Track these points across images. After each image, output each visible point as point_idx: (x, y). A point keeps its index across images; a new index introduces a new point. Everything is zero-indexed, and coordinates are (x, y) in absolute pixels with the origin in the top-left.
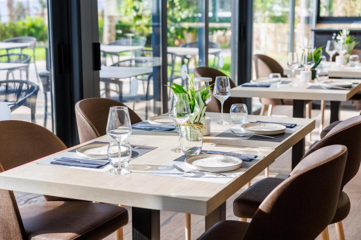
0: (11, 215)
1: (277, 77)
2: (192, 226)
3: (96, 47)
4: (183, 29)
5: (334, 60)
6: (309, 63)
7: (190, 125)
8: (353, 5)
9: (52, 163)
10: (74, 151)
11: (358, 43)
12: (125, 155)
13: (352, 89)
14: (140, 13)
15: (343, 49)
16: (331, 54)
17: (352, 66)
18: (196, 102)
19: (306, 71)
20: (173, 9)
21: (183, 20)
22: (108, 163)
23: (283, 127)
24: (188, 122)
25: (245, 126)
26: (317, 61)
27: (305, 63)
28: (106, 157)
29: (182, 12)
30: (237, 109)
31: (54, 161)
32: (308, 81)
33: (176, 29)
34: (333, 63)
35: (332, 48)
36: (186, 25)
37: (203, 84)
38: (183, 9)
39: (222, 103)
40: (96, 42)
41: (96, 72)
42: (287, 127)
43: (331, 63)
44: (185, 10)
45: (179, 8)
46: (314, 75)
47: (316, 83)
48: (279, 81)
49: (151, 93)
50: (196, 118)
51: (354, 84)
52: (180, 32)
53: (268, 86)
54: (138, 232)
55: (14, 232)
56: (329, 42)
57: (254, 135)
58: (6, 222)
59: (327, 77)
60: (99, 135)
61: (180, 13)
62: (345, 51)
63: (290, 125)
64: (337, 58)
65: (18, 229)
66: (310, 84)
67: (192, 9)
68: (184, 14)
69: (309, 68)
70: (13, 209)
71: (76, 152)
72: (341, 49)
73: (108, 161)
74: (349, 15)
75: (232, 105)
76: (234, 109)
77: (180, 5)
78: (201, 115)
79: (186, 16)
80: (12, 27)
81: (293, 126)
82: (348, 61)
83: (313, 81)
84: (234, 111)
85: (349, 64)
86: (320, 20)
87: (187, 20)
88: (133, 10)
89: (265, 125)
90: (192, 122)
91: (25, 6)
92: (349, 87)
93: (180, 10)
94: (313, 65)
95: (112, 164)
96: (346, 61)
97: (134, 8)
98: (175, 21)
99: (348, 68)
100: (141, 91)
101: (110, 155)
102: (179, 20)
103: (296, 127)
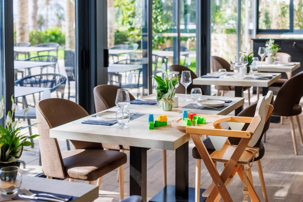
0: (56, 156)
1: (224, 71)
2: (167, 170)
3: (106, 52)
4: (164, 38)
5: (264, 60)
6: (245, 62)
7: (166, 100)
8: (284, 21)
9: (82, 123)
10: (95, 116)
11: (280, 49)
12: (126, 118)
13: (271, 79)
14: (133, 26)
15: (270, 53)
16: (262, 56)
17: (276, 64)
18: (169, 87)
19: (243, 68)
20: (156, 23)
21: (163, 31)
22: (116, 123)
23: (224, 102)
24: (165, 99)
25: (200, 102)
26: (250, 61)
27: (242, 62)
28: (115, 119)
29: (163, 26)
30: (195, 91)
31: (83, 122)
32: (244, 74)
33: (159, 38)
34: (264, 62)
35: (262, 52)
36: (166, 35)
37: (174, 75)
38: (163, 24)
39: (186, 88)
40: (106, 49)
41: (106, 68)
42: (226, 102)
43: (262, 62)
44: (165, 24)
45: (161, 22)
46: (248, 70)
47: (250, 75)
48: (225, 74)
49: (141, 82)
50: (169, 96)
51: (273, 76)
52: (161, 40)
53: (218, 78)
54: (133, 168)
55: (57, 166)
56: (260, 48)
57: (205, 107)
58: (52, 160)
59: (257, 72)
60: (108, 107)
61: (162, 26)
62: (271, 54)
63: (227, 101)
64: (266, 58)
65: (60, 164)
66: (246, 76)
67: (170, 23)
68: (164, 27)
69: (244, 65)
70: (58, 152)
71: (96, 117)
72: (269, 52)
73: (116, 122)
74: (281, 28)
75: (192, 89)
76: (193, 92)
77: (162, 21)
78: (172, 95)
79: (166, 29)
80: (38, 34)
81: (230, 102)
82: (273, 61)
83: (248, 74)
84: (194, 93)
85: (274, 63)
86: (259, 31)
87: (166, 31)
88: (128, 24)
89: (212, 101)
90: (167, 99)
91: (45, 18)
92: (270, 78)
93: (162, 24)
94: (247, 64)
95: (119, 123)
96: (272, 61)
97: (129, 22)
98: (158, 32)
99: (273, 66)
100: (134, 82)
101: (118, 118)
102: (161, 31)
103: (231, 103)
